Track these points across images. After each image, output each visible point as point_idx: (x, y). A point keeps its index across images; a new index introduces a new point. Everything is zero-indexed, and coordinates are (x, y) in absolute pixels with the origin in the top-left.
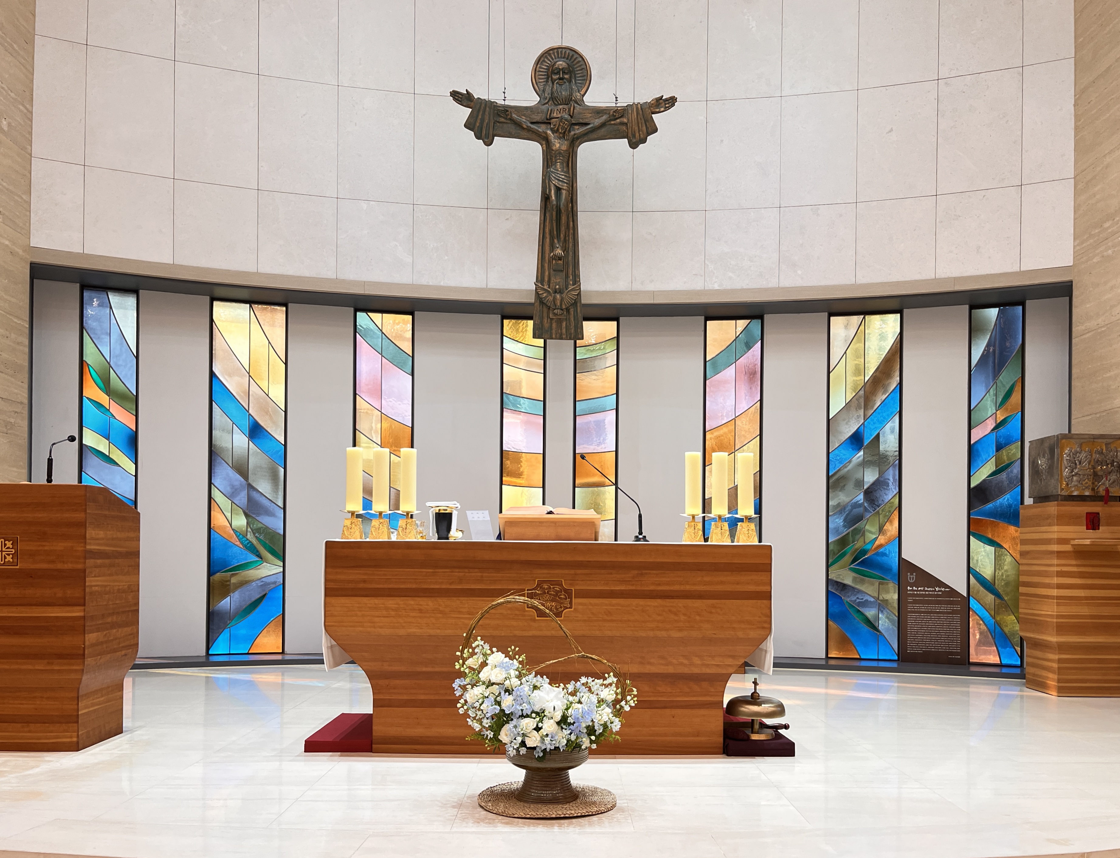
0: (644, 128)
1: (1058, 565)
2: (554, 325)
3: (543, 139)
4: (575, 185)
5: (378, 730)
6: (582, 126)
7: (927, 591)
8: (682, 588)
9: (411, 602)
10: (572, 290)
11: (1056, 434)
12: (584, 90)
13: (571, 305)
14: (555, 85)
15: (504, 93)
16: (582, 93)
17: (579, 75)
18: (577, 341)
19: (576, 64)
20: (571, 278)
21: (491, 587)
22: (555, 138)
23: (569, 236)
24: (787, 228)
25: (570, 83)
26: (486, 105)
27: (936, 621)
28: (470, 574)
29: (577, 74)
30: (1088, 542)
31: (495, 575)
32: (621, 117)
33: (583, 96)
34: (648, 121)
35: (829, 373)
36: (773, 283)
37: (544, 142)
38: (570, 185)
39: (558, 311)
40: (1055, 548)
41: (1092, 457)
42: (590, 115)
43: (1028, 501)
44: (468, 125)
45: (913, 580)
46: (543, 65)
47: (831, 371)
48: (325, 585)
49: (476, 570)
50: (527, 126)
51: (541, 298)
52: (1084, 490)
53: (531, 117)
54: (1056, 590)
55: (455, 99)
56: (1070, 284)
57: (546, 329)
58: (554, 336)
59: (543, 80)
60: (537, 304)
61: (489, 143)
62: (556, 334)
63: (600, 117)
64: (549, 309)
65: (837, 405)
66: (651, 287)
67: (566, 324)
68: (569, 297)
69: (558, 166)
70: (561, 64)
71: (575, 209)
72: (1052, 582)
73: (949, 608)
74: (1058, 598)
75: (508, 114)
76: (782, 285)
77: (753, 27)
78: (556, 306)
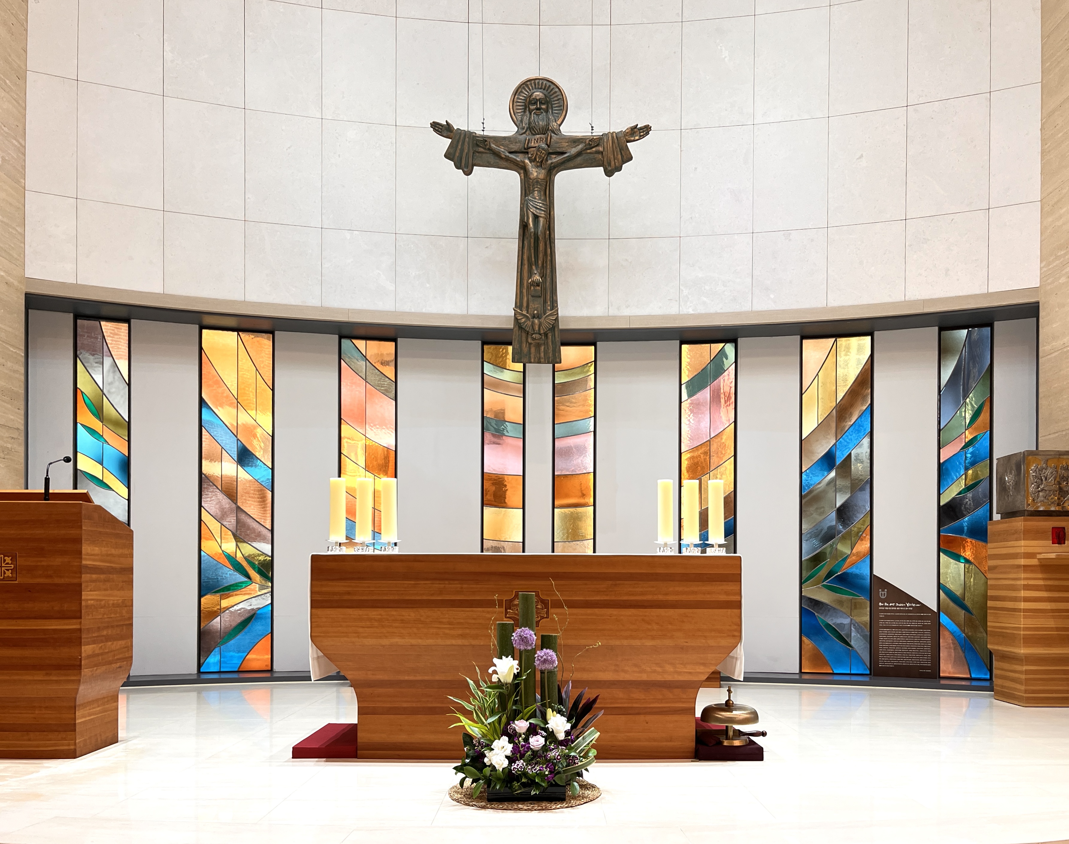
0: (620, 156)
1: (1025, 579)
2: (533, 350)
3: (521, 168)
4: (552, 213)
5: (362, 737)
6: (559, 155)
7: (898, 607)
8: (655, 598)
9: (394, 612)
10: (550, 315)
11: (1022, 451)
12: (561, 120)
13: (549, 330)
14: (532, 115)
15: (483, 123)
16: (559, 123)
17: (556, 105)
18: (556, 365)
19: (552, 95)
20: (549, 303)
21: (470, 598)
22: (532, 167)
23: (546, 262)
24: (760, 253)
25: (547, 113)
26: (465, 135)
27: (907, 636)
28: (450, 586)
29: (554, 104)
30: (1053, 556)
31: (475, 586)
32: (597, 145)
33: (560, 125)
34: (623, 150)
35: (801, 394)
36: (746, 307)
37: (522, 171)
38: (547, 213)
39: (537, 336)
40: (1022, 562)
41: (1057, 473)
42: (567, 144)
43: (997, 517)
44: (448, 155)
45: (884, 596)
46: (521, 96)
47: (803, 392)
48: (311, 597)
49: (456, 582)
50: (505, 156)
51: (520, 324)
52: (1050, 505)
53: (510, 146)
54: (1022, 603)
55: (435, 130)
56: (1037, 305)
57: (525, 353)
58: (532, 360)
59: (520, 111)
60: (517, 328)
61: (468, 173)
62: (535, 358)
63: (576, 146)
64: (528, 333)
65: (809, 426)
66: (626, 312)
67: (545, 348)
68: (546, 322)
69: (536, 195)
70: (538, 94)
71: (552, 236)
72: (1018, 595)
73: (920, 623)
74: (1025, 610)
75: (487, 144)
76: (755, 309)
77: (725, 57)
78: (534, 331)
